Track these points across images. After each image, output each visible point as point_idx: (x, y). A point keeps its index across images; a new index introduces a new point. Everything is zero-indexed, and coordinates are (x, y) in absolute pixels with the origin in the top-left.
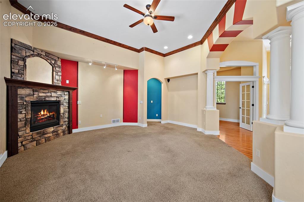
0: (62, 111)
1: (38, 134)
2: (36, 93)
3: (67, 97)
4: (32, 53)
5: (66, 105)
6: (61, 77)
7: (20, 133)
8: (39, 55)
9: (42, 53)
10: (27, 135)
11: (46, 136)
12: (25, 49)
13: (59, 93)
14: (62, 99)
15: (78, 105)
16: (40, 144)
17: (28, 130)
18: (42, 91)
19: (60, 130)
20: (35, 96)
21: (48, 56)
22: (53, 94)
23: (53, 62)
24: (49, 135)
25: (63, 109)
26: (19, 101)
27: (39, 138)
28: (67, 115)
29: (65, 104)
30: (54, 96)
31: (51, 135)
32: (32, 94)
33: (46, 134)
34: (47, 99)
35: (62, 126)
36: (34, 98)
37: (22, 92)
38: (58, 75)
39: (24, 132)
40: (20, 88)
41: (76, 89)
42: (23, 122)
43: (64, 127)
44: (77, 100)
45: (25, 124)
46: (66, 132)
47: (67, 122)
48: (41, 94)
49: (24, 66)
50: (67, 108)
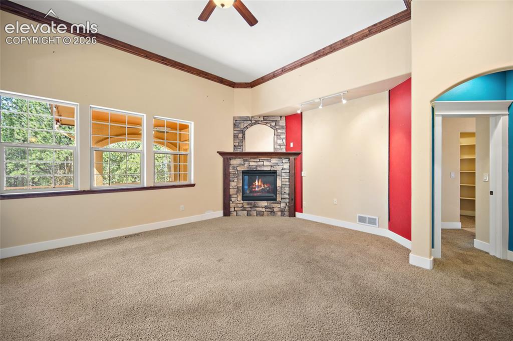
0: (279, 184)
1: (248, 204)
2: (247, 163)
3: (287, 166)
4: (250, 122)
5: (286, 176)
6: (284, 141)
7: (233, 199)
8: (257, 122)
9: (259, 119)
10: (239, 202)
11: (258, 209)
12: (243, 121)
13: (274, 161)
14: (278, 168)
15: (303, 177)
16: (250, 215)
17: (240, 198)
18: (252, 160)
19: (276, 207)
20: (245, 165)
21: (266, 119)
22: (266, 163)
23: (273, 124)
24: (261, 209)
25: (282, 181)
26: (230, 171)
27: (250, 209)
28: (287, 190)
29: (283, 175)
30: (266, 165)
31: (264, 209)
32: (243, 163)
33: (257, 207)
34: (259, 169)
35: (280, 203)
36: (245, 168)
37: (235, 162)
38: (280, 139)
39: (237, 200)
40: (233, 158)
41: (299, 154)
42: (236, 190)
43: (283, 205)
44: (301, 171)
45: (237, 192)
46: (287, 213)
47: (287, 200)
48: (251, 164)
49: (243, 137)
50: (287, 180)
